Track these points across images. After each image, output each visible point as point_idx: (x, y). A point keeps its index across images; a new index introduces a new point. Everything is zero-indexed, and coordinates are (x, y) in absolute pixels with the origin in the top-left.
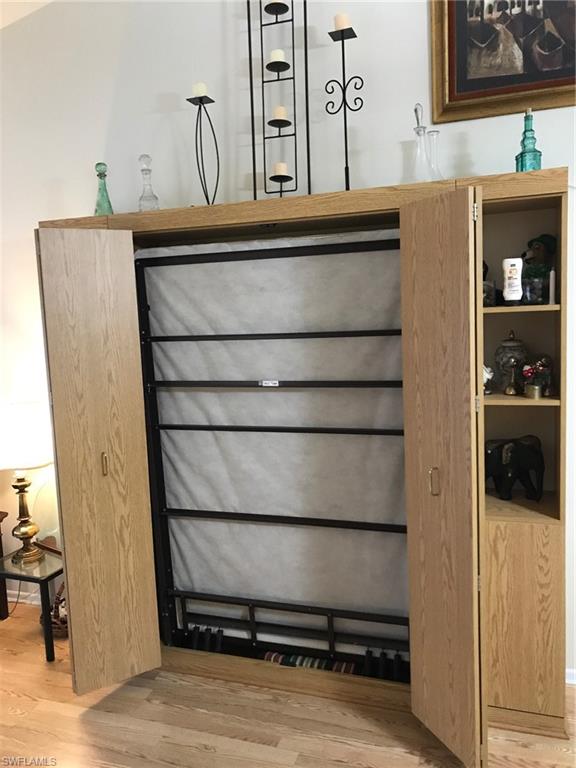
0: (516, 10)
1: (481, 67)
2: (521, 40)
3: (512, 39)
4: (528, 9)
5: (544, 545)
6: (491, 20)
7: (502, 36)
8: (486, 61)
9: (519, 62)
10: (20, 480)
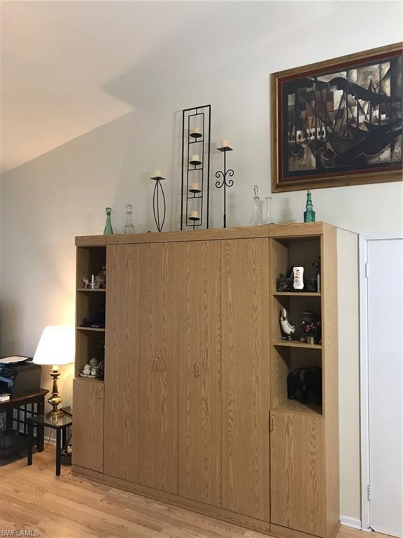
0: (312, 138)
1: (295, 165)
2: (315, 152)
3: (310, 152)
4: (318, 137)
5: (313, 429)
6: (300, 142)
7: (306, 150)
8: (298, 163)
9: (314, 164)
10: (55, 372)
